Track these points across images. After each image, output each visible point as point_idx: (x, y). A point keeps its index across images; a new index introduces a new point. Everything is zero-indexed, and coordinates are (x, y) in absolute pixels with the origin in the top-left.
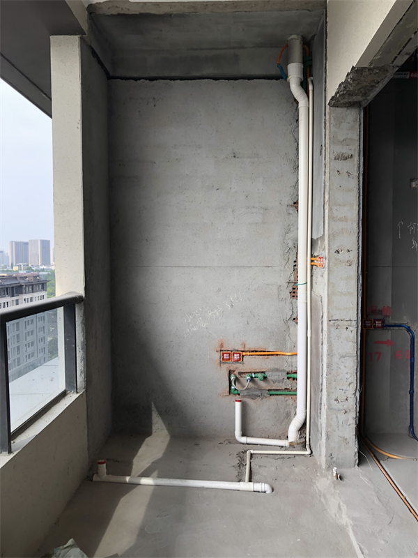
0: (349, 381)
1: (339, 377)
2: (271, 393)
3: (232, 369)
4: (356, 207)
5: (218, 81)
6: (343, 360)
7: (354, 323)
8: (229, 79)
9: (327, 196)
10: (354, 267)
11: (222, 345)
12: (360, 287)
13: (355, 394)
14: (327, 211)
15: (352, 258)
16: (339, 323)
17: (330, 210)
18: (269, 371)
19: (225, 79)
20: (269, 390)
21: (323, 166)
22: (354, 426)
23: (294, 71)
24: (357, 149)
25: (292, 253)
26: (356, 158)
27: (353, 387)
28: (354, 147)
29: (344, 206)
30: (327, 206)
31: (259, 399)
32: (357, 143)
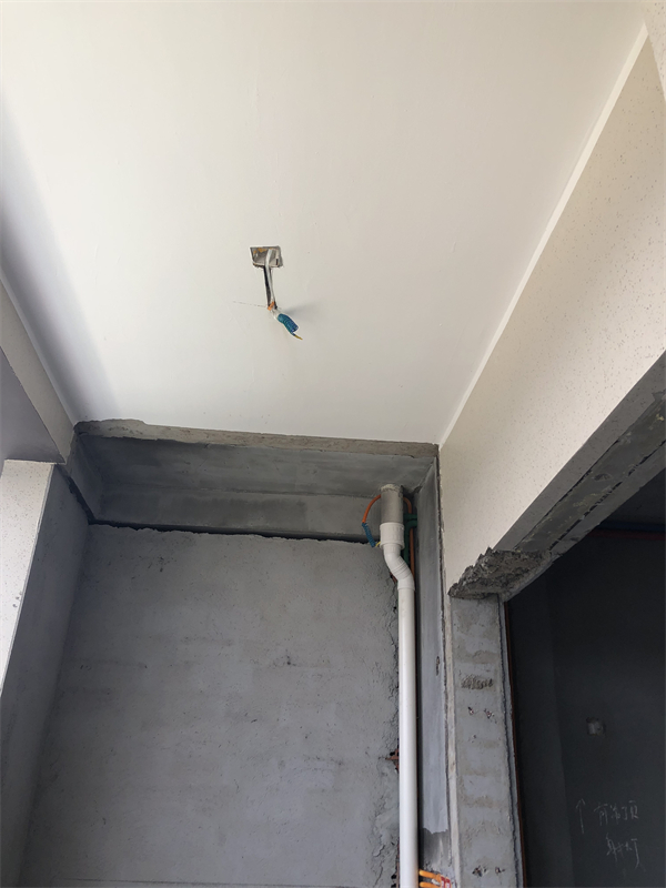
4: (504, 779)
5: (270, 539)
8: (288, 537)
9: (452, 754)
14: (453, 783)
17: (460, 782)
19: (282, 537)
21: (443, 696)
23: (390, 535)
24: (500, 669)
25: (387, 857)
26: (498, 687)
28: (494, 668)
29: (484, 775)
30: (452, 773)
32: (499, 661)
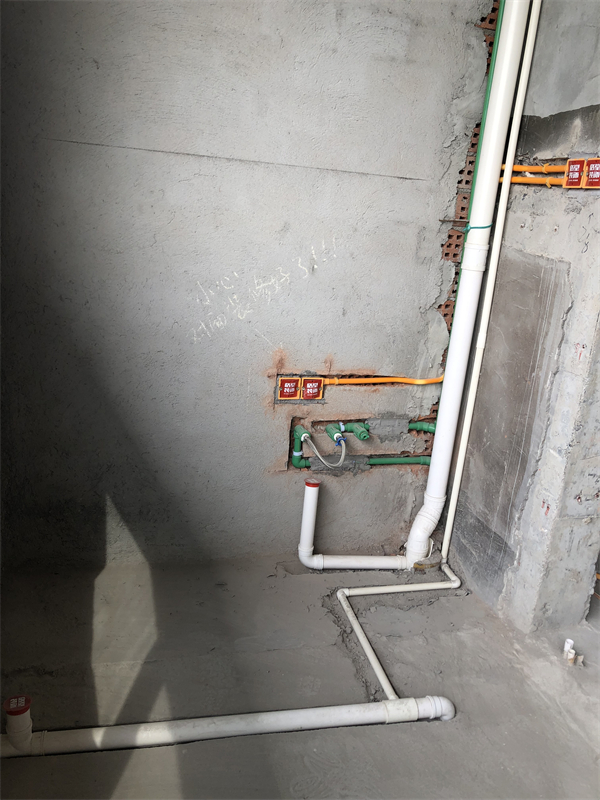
2: (373, 461)
3: (299, 415)
11: (281, 363)
18: (376, 419)
20: (371, 457)
22: (598, 547)
25: (458, 150)
31: (348, 475)
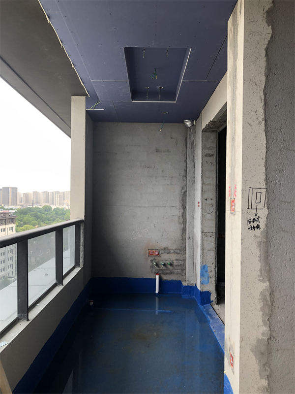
0: (212, 262)
1: (207, 260)
4: (215, 179)
6: (209, 252)
7: (214, 234)
10: (214, 207)
12: (217, 217)
13: (215, 269)
15: (213, 203)
16: (207, 234)
18: (173, 261)
22: (215, 284)
24: (216, 152)
26: (215, 156)
27: (214, 265)
28: (214, 151)
29: (209, 178)
32: (216, 149)
